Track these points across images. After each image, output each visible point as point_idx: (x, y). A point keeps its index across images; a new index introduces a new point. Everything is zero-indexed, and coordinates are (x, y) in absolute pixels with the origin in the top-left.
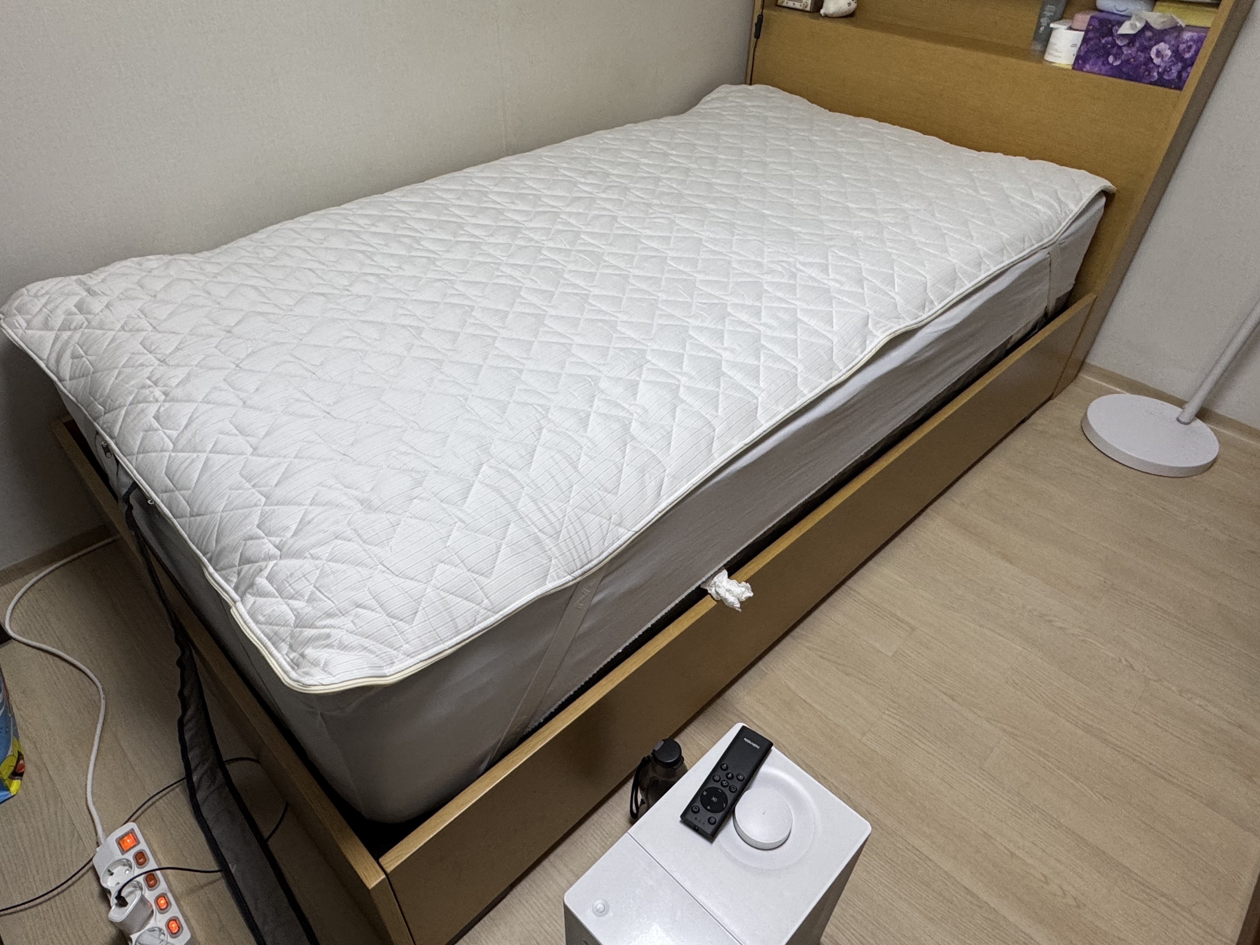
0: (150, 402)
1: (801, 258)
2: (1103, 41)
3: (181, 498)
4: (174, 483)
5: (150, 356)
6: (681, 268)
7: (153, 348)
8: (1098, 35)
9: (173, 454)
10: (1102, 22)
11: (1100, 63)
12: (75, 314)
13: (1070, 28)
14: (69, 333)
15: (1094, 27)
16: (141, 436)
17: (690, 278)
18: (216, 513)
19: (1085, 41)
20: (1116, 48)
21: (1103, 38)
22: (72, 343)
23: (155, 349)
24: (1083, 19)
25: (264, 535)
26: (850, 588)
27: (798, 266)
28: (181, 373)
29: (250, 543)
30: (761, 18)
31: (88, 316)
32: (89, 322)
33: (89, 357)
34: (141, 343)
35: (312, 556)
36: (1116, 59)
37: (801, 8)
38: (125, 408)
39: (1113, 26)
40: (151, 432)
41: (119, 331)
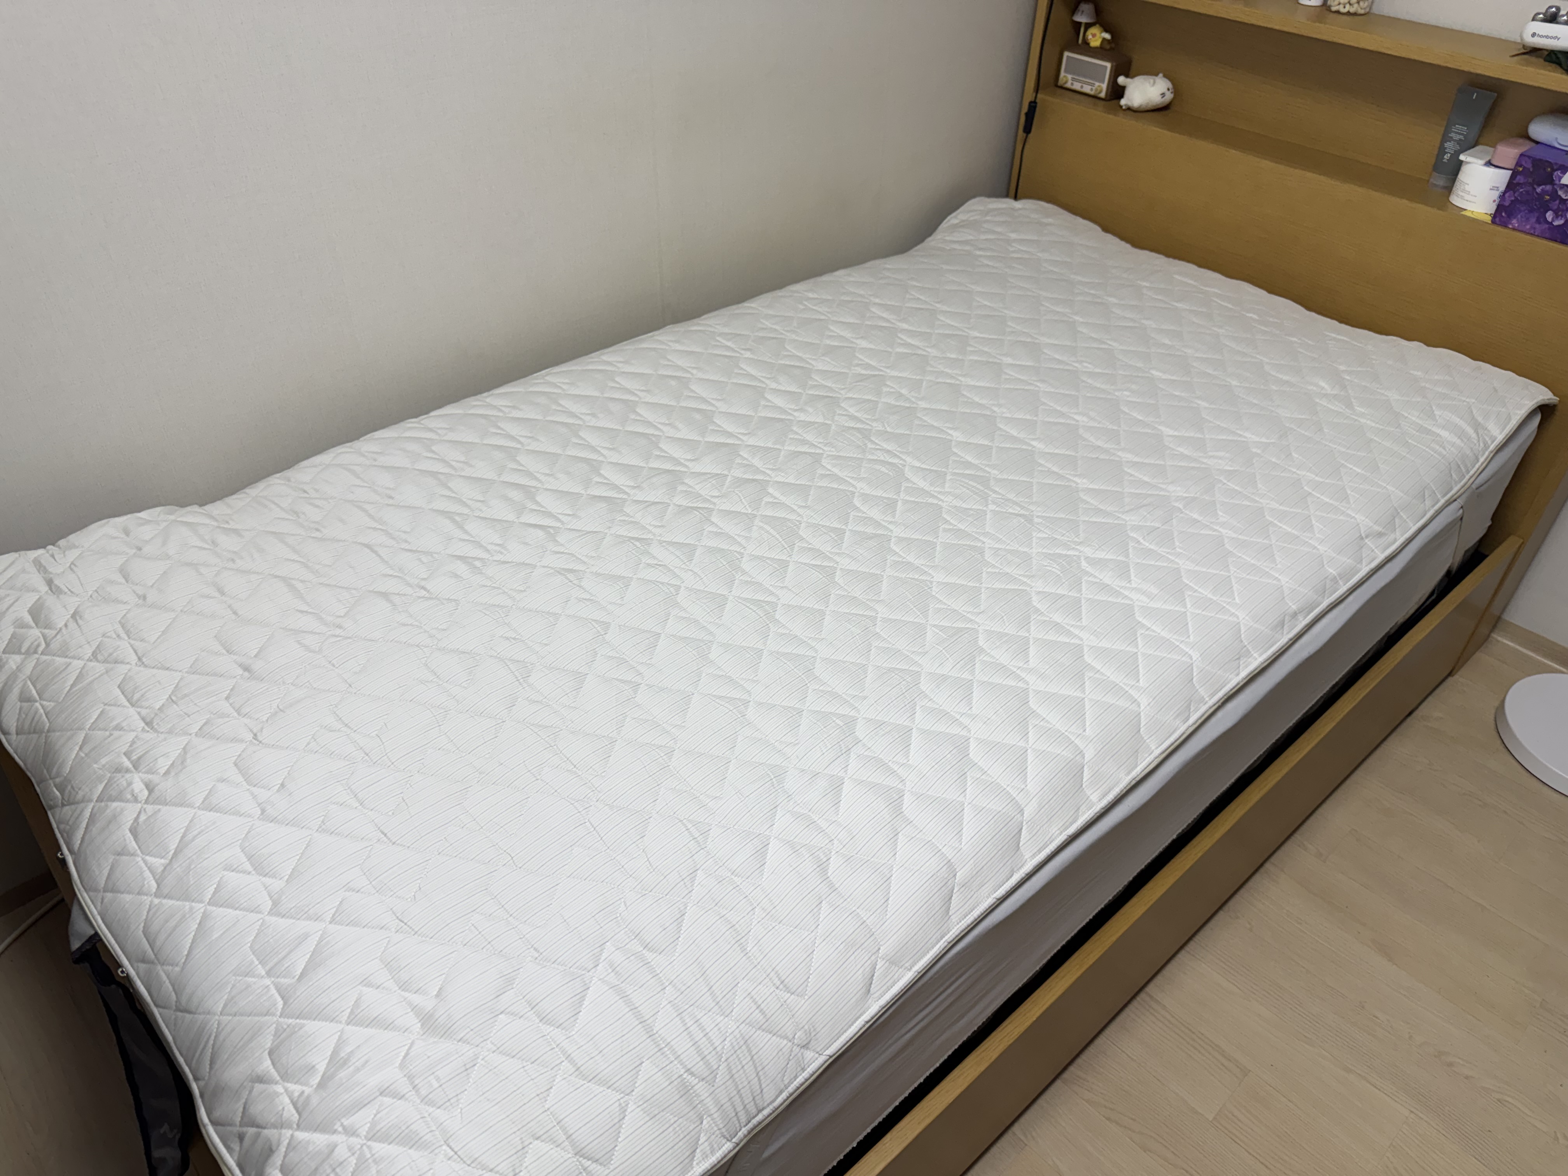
0: (128, 801)
1: (1088, 551)
2: (1539, 190)
3: (164, 978)
4: (156, 952)
5: (132, 711)
6: (910, 558)
7: (137, 696)
8: (1530, 180)
9: (156, 901)
10: (1538, 163)
11: (1533, 220)
12: (29, 627)
13: (1489, 164)
14: (18, 658)
15: (1524, 168)
16: (111, 860)
17: (923, 578)
18: (215, 1014)
19: (1511, 186)
20: (1557, 202)
21: (1539, 185)
22: (22, 676)
23: (138, 700)
24: (1509, 153)
25: (278, 1078)
26: (1151, 997)
27: (1084, 564)
28: (172, 748)
29: (258, 1087)
30: (1033, 106)
31: (46, 631)
32: (48, 645)
33: (44, 703)
34: (119, 687)
35: (344, 1128)
36: (1557, 216)
37: (1092, 93)
38: (91, 806)
39: (1554, 170)
40: (124, 858)
41: (89, 660)
